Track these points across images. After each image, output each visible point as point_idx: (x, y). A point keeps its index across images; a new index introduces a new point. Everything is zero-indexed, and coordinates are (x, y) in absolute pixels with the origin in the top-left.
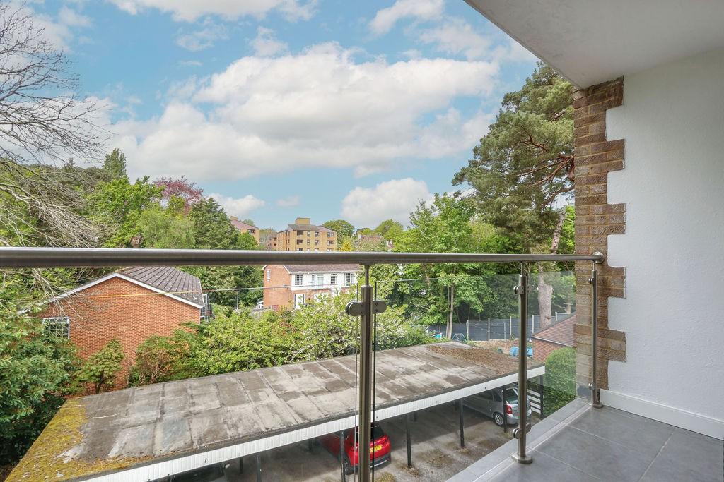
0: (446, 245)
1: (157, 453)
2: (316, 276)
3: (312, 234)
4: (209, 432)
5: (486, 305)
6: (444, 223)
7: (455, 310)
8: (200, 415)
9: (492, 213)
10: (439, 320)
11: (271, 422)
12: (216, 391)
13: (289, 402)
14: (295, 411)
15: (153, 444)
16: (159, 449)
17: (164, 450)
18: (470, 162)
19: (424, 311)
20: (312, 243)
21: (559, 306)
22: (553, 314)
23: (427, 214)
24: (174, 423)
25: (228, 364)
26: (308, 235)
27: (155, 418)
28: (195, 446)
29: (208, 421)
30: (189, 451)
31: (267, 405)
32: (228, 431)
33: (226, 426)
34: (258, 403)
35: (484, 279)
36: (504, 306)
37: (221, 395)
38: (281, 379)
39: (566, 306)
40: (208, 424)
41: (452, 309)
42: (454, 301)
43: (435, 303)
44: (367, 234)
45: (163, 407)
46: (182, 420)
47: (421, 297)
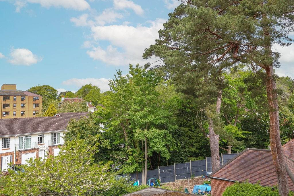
0: (139, 106)
2: (24, 138)
3: (19, 98)
5: (173, 153)
6: (138, 88)
7: (148, 159)
9: (183, 84)
10: (136, 168)
18: (156, 41)
19: (123, 162)
20: (19, 106)
21: (223, 148)
22: (220, 155)
23: (123, 81)
26: (15, 100)
35: (170, 132)
36: (185, 152)
39: (227, 148)
41: (146, 158)
42: (147, 152)
43: (132, 155)
44: (69, 96)
47: (120, 150)
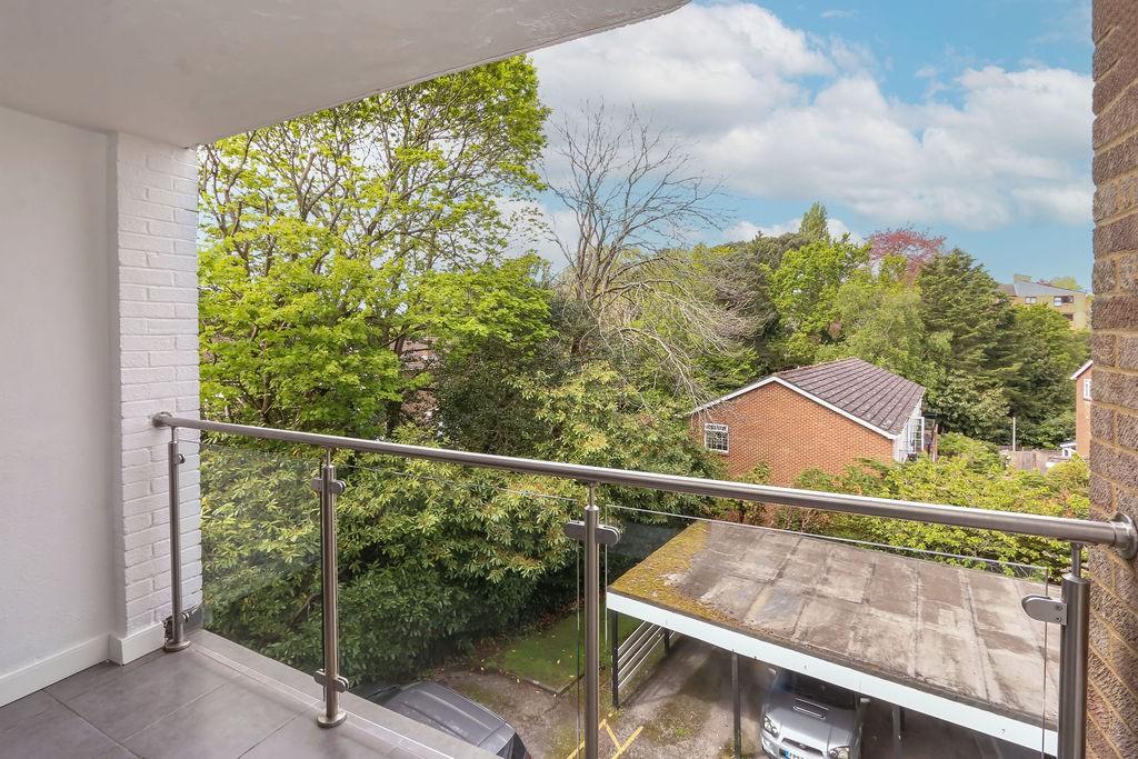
1: (747, 623)
4: (824, 630)
8: (826, 601)
11: (930, 668)
12: (869, 576)
13: (993, 652)
14: (997, 674)
15: (749, 609)
16: (752, 619)
17: (756, 622)
24: (786, 595)
25: (919, 541)
27: (767, 578)
28: (794, 639)
29: (832, 614)
30: (782, 641)
31: (944, 637)
32: (851, 643)
33: (852, 634)
34: (929, 626)
37: (873, 585)
38: (1006, 604)
40: (828, 618)
45: (784, 568)
46: (798, 596)
